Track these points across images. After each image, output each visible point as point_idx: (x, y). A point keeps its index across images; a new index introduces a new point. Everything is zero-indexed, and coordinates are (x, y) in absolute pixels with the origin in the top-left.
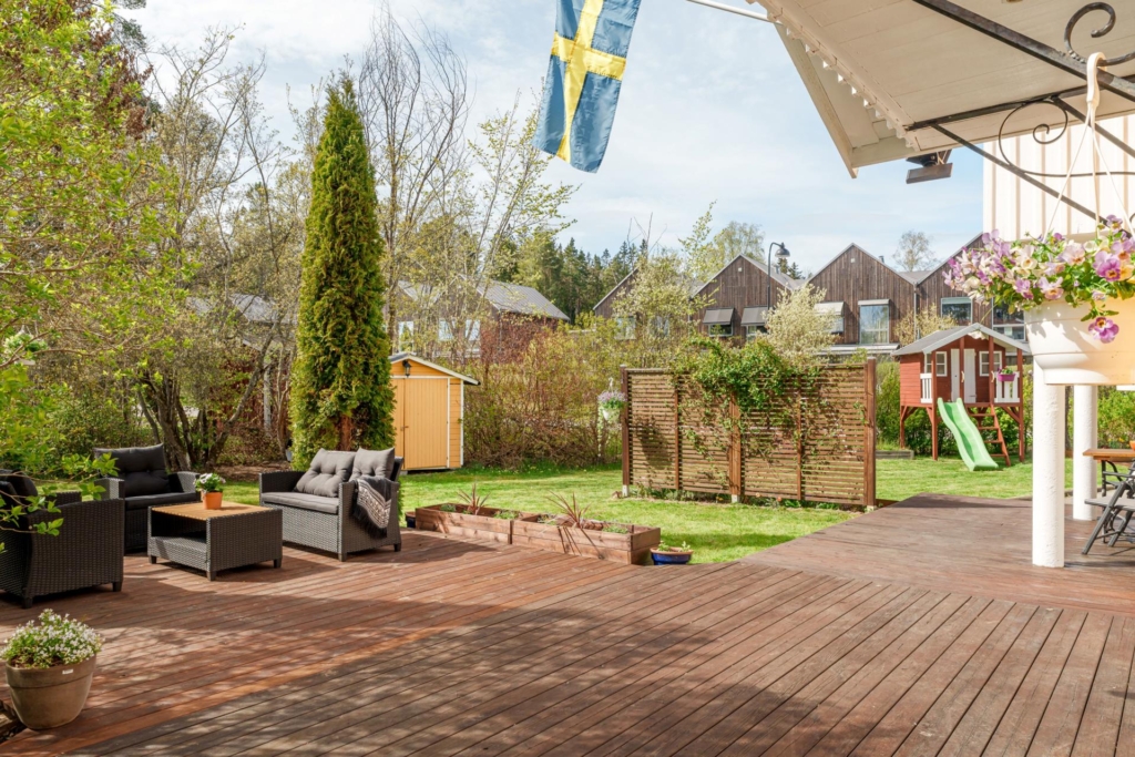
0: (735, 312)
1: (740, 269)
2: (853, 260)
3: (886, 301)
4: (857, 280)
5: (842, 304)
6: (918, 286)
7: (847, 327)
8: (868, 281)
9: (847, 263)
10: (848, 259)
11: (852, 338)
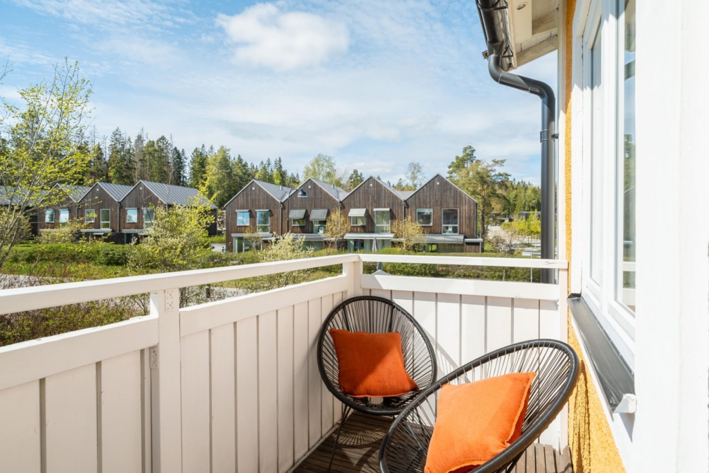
0: (307, 211)
1: (310, 187)
2: (371, 185)
3: (388, 209)
4: (374, 196)
5: (364, 210)
6: (405, 201)
7: (368, 223)
8: (379, 197)
9: (368, 187)
10: (369, 184)
11: (370, 230)
